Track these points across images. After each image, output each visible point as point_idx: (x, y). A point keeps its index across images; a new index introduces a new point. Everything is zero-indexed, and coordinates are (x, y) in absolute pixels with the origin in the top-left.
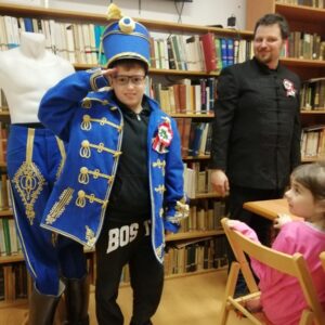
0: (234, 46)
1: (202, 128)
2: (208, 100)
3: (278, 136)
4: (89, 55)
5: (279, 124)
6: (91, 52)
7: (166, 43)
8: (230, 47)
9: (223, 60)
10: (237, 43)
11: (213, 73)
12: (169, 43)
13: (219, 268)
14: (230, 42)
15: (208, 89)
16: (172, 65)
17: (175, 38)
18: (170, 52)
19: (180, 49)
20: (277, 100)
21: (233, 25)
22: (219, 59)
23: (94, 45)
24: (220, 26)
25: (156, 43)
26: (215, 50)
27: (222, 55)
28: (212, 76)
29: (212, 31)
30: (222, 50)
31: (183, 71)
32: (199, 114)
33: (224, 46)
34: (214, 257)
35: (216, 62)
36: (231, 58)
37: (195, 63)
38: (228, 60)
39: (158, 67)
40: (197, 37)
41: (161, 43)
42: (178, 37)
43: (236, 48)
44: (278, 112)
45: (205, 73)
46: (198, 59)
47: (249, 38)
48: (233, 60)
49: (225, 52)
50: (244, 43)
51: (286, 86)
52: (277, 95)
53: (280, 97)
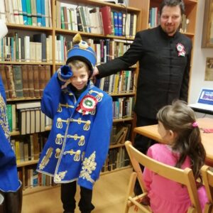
0: (123, 18)
2: (106, 55)
4: (17, 17)
5: (171, 75)
6: (19, 14)
7: (75, 11)
8: (120, 18)
9: (115, 27)
10: (124, 15)
11: (108, 36)
12: (78, 12)
13: (112, 170)
14: (120, 14)
15: (105, 47)
16: (80, 28)
17: (82, 9)
18: (79, 19)
19: (86, 17)
21: (122, 2)
22: (113, 26)
23: (21, 9)
24: (114, 3)
25: (68, 11)
26: (110, 19)
27: (115, 24)
28: (108, 38)
29: (109, 6)
30: (115, 20)
31: (88, 33)
33: (116, 17)
34: (109, 163)
35: (112, 28)
36: (120, 26)
37: (96, 28)
38: (118, 27)
39: (70, 29)
40: (98, 9)
41: (72, 12)
42: (84, 7)
43: (124, 19)
44: (171, 67)
45: (103, 36)
46: (98, 25)
47: (132, 12)
48: (122, 27)
49: (116, 22)
50: (129, 16)
51: (178, 49)
52: (171, 55)
53: (173, 57)
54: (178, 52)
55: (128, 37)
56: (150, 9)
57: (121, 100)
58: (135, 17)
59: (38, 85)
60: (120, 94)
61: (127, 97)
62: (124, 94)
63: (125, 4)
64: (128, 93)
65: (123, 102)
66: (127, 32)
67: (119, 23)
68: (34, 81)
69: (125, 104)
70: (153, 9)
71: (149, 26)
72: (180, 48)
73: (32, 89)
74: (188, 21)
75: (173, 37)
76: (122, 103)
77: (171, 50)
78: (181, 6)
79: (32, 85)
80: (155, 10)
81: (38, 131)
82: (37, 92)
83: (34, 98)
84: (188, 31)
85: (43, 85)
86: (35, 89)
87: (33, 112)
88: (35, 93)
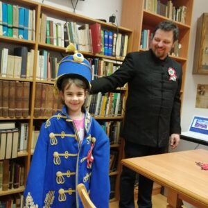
0: (113, 37)
2: (93, 75)
3: (161, 108)
7: (63, 26)
8: (111, 37)
9: (105, 46)
10: (115, 35)
11: (97, 55)
12: (65, 27)
14: (111, 33)
15: (93, 66)
16: (66, 44)
17: (70, 25)
18: (66, 34)
19: (73, 33)
21: (114, 22)
22: (102, 44)
23: (1, 19)
24: (105, 21)
25: (54, 25)
26: (100, 37)
27: (105, 43)
28: (97, 57)
29: (99, 23)
30: (105, 39)
33: (106, 36)
35: (101, 46)
36: (110, 45)
37: (84, 45)
38: (108, 47)
39: (55, 44)
40: (87, 26)
41: (59, 27)
42: (72, 23)
43: (115, 39)
44: (162, 91)
45: (91, 54)
46: (87, 43)
47: (124, 33)
48: (112, 47)
49: (107, 41)
50: (120, 36)
51: (170, 73)
52: (162, 78)
53: (164, 81)
54: (170, 76)
55: (118, 57)
56: (143, 31)
57: (108, 125)
58: (126, 37)
59: (13, 103)
60: (107, 117)
61: (114, 121)
62: (111, 118)
63: (117, 24)
64: (116, 116)
65: (110, 126)
66: (118, 53)
67: (109, 42)
68: (9, 98)
69: (112, 128)
70: (145, 31)
71: (140, 48)
72: (171, 72)
73: (6, 108)
74: (180, 46)
75: (164, 61)
76: (109, 128)
77: (163, 74)
78: (174, 32)
79: (6, 103)
80: (147, 32)
81: (8, 157)
82: (12, 112)
83: (8, 118)
84: (179, 56)
85: (20, 104)
86: (9, 107)
87: (5, 135)
88: (9, 111)
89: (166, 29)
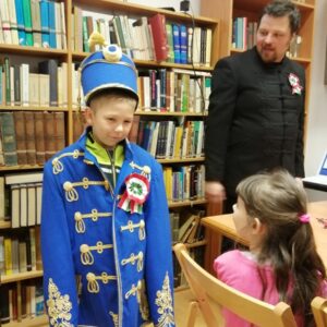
0: (188, 34)
1: (152, 127)
2: (159, 95)
4: (7, 32)
6: (11, 29)
7: (107, 24)
8: (184, 34)
9: (175, 49)
10: (190, 30)
11: (163, 63)
12: (111, 25)
14: (183, 28)
15: (158, 82)
17: (118, 21)
18: (113, 35)
19: (124, 33)
20: (282, 99)
21: (187, 9)
22: (171, 47)
23: (14, 20)
24: (172, 9)
25: (95, 23)
26: (165, 36)
27: (174, 43)
29: (162, 14)
30: (174, 38)
32: (148, 111)
33: (176, 33)
35: (168, 49)
36: (184, 47)
37: (143, 50)
38: (181, 49)
40: (145, 20)
41: (102, 24)
42: (121, 18)
43: (190, 37)
45: (154, 63)
46: (146, 45)
47: (204, 26)
48: (187, 50)
49: (177, 40)
50: (198, 31)
51: (292, 83)
52: (281, 93)
53: (284, 96)
55: (197, 65)
56: (234, 19)
57: (187, 170)
58: (209, 32)
59: (42, 144)
60: (184, 159)
61: (196, 164)
62: (192, 159)
63: (194, 12)
64: (199, 156)
65: (191, 173)
66: (196, 58)
67: (181, 42)
68: (36, 137)
69: (194, 176)
70: (239, 20)
71: (233, 47)
72: (294, 80)
73: (32, 151)
74: (299, 40)
76: (188, 175)
77: (281, 85)
79: (32, 144)
80: (242, 22)
82: (41, 156)
83: (36, 166)
84: (299, 56)
85: (52, 144)
86: (37, 150)
87: (33, 190)
88: (37, 157)
89: (276, 14)
